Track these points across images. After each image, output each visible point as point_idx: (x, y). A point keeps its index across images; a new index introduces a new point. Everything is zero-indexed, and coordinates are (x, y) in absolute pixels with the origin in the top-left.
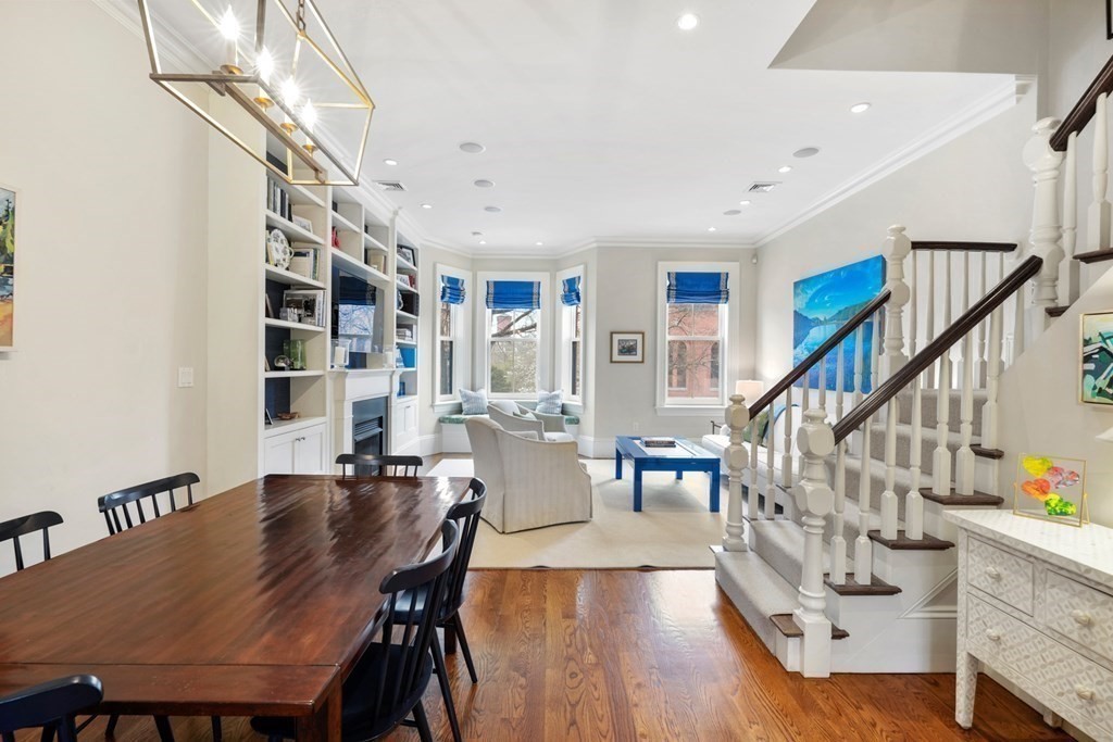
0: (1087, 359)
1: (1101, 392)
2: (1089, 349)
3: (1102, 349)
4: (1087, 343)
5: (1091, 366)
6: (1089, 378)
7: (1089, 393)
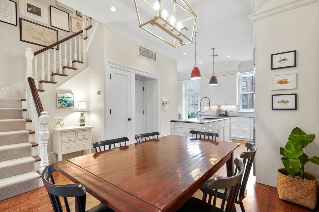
0: (59, 100)
1: (61, 106)
2: (59, 99)
3: (61, 99)
4: (59, 98)
5: (59, 102)
6: (59, 104)
7: (59, 106)
